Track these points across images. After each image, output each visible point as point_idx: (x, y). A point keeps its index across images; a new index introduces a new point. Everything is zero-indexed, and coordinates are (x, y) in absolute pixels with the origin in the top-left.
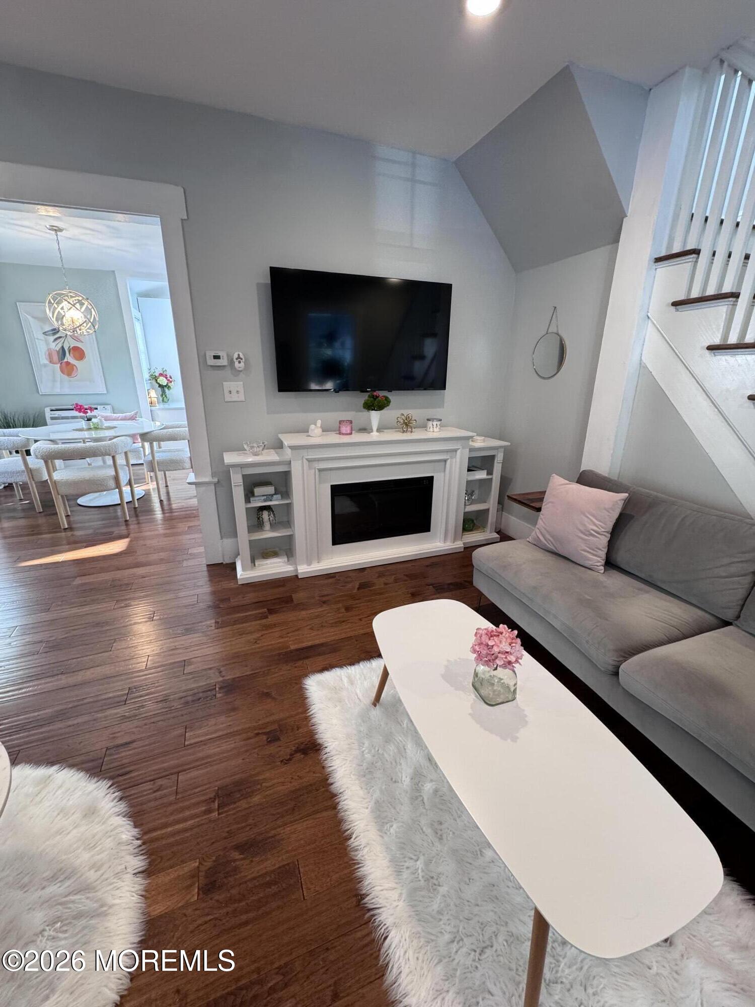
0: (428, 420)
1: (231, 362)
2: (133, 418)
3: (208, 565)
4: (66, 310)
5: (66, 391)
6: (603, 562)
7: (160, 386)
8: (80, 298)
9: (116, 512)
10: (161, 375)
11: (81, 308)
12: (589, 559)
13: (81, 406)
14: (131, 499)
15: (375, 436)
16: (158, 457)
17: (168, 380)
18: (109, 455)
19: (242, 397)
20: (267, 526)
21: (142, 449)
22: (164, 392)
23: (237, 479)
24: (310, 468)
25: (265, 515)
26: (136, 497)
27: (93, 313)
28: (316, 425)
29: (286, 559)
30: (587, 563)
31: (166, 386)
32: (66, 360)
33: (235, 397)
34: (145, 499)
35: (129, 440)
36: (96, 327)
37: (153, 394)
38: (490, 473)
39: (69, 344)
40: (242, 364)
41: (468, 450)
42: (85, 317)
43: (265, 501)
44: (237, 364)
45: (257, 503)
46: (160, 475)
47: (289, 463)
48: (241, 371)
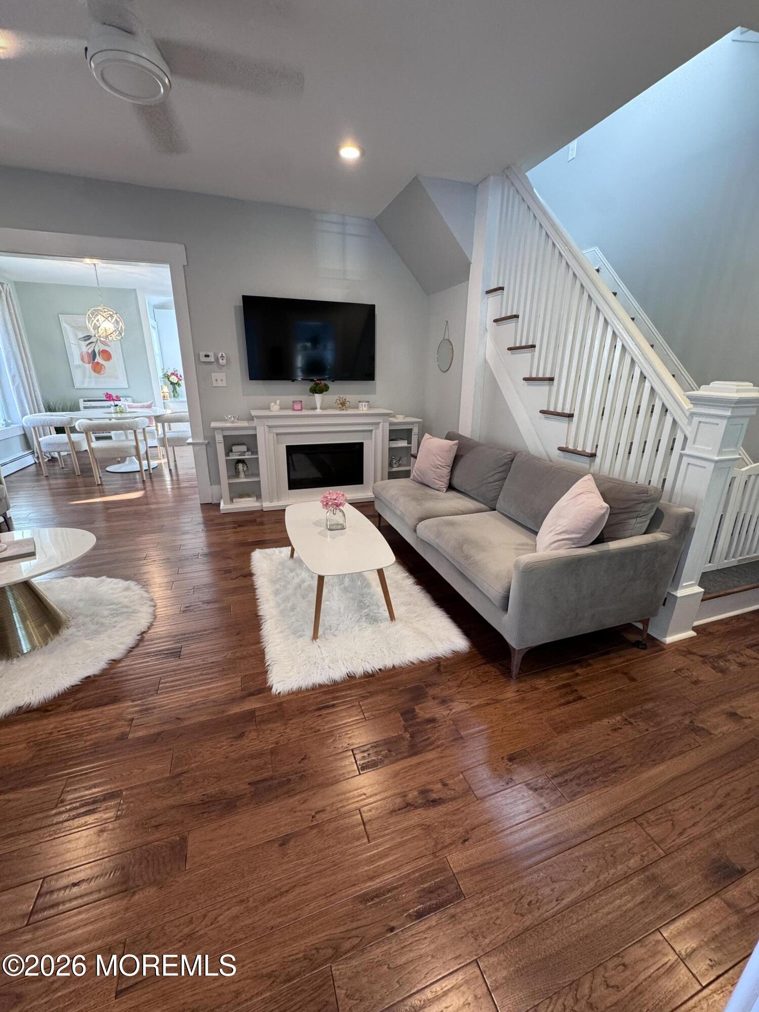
0: (360, 402)
1: (217, 360)
2: (149, 407)
3: (201, 504)
4: (100, 322)
5: (93, 385)
6: (447, 486)
7: (172, 383)
8: (111, 313)
9: (135, 476)
10: (173, 374)
11: (112, 320)
12: (437, 484)
13: (110, 395)
14: (147, 468)
15: (318, 411)
16: (168, 435)
17: (179, 379)
18: (132, 429)
19: (225, 385)
20: (242, 475)
21: (156, 431)
22: (175, 389)
23: (219, 438)
24: (269, 432)
25: (240, 466)
26: (152, 467)
27: (121, 324)
28: (275, 403)
29: (255, 499)
30: (437, 486)
31: (176, 383)
32: (96, 361)
33: (220, 384)
34: (158, 468)
35: (147, 420)
36: (123, 335)
37: (166, 389)
38: (410, 442)
39: (99, 347)
40: (224, 361)
41: (388, 424)
42: (115, 327)
43: (240, 455)
44: (221, 361)
45: (234, 457)
46: (170, 449)
47: (255, 428)
48: (223, 366)
